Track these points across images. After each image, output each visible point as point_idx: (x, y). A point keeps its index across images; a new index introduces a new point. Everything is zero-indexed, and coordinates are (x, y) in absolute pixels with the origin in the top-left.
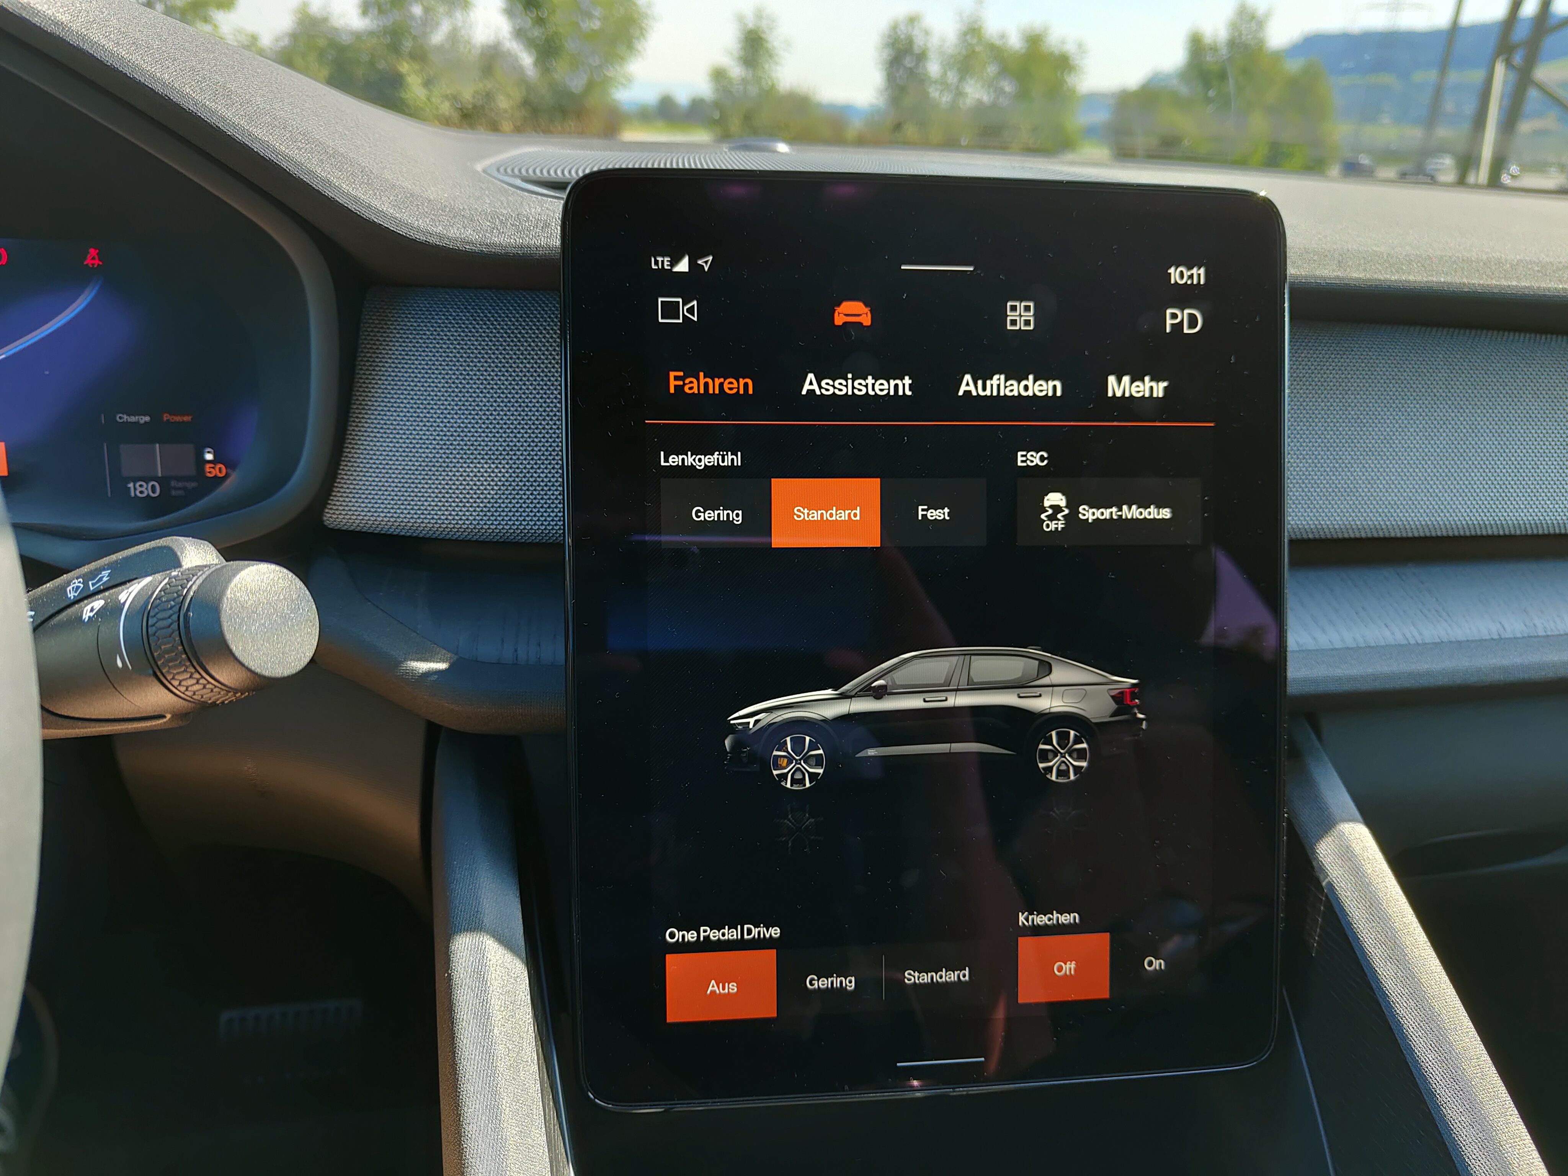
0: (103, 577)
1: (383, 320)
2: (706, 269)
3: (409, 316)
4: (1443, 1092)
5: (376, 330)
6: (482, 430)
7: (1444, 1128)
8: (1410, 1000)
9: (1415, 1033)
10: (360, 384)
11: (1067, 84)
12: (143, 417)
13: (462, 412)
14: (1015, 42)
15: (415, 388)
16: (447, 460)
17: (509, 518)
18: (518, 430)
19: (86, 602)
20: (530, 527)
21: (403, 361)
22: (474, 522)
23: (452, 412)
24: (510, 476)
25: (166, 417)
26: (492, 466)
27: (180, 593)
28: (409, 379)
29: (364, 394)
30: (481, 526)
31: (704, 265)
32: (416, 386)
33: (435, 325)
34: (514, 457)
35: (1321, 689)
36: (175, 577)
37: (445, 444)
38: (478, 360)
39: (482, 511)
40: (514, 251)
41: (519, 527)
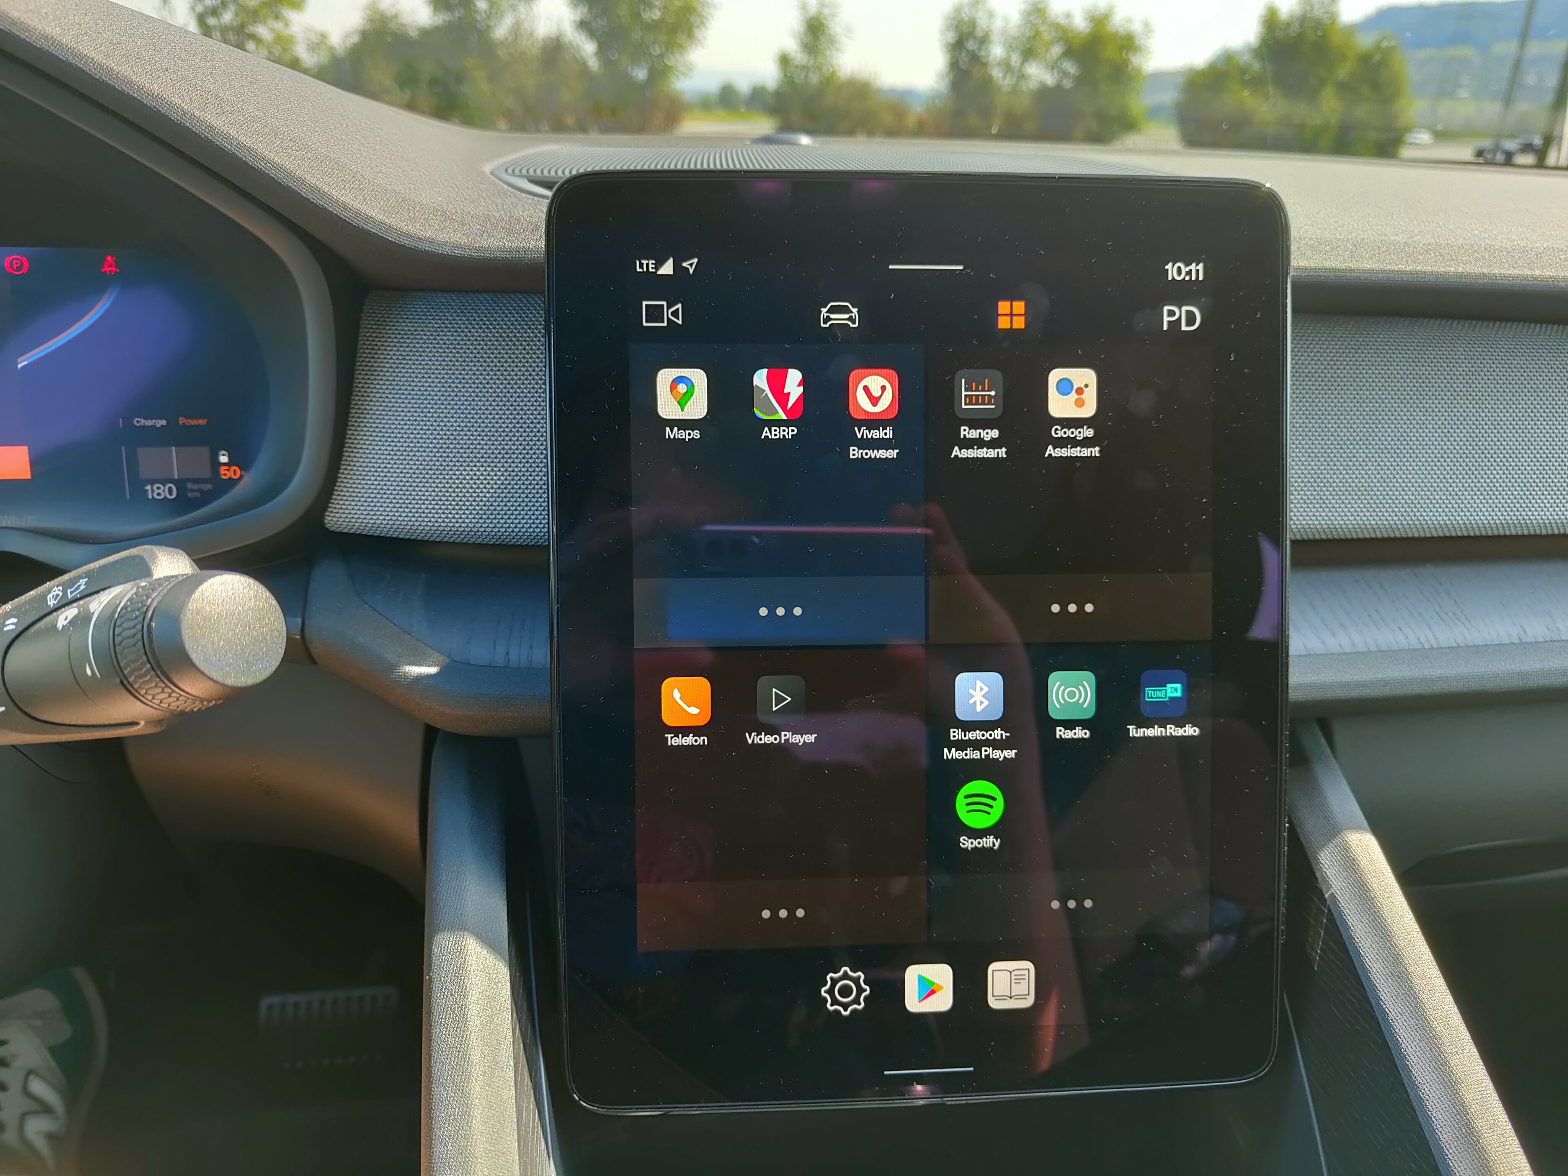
0: (79, 586)
1: (381, 325)
2: (691, 271)
3: (406, 321)
4: (1440, 1116)
5: (375, 335)
6: (478, 433)
7: (1438, 1152)
8: (1410, 1019)
9: (1413, 1053)
10: (358, 389)
11: (1132, 64)
12: (160, 421)
13: (458, 415)
14: (1080, 23)
15: (412, 392)
16: (443, 463)
17: (504, 521)
18: (513, 434)
19: (63, 609)
20: (525, 530)
21: (400, 366)
22: (470, 525)
23: (448, 415)
24: (506, 479)
25: (181, 420)
26: (488, 469)
27: (144, 603)
28: (406, 383)
29: (362, 399)
30: (477, 529)
31: (689, 267)
32: (413, 390)
33: (431, 329)
34: (509, 460)
35: (1328, 694)
36: (142, 587)
37: (441, 448)
38: (473, 364)
39: (478, 514)
40: (503, 255)
41: (515, 530)
